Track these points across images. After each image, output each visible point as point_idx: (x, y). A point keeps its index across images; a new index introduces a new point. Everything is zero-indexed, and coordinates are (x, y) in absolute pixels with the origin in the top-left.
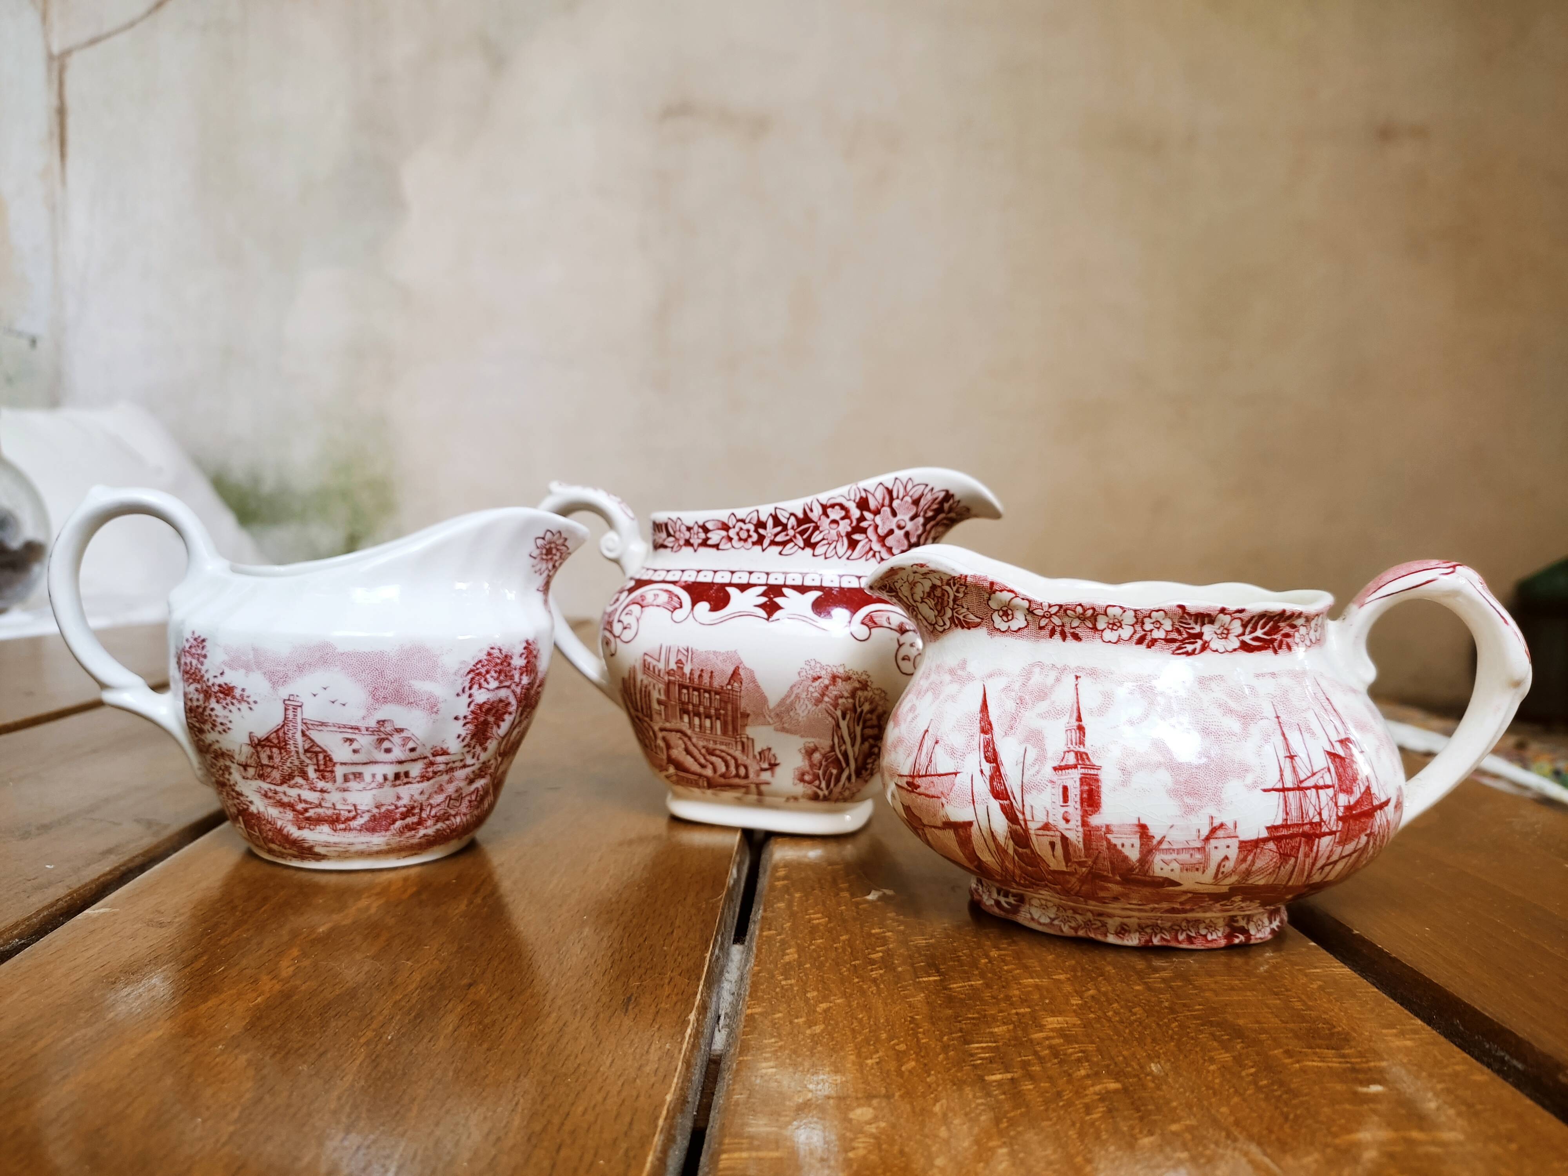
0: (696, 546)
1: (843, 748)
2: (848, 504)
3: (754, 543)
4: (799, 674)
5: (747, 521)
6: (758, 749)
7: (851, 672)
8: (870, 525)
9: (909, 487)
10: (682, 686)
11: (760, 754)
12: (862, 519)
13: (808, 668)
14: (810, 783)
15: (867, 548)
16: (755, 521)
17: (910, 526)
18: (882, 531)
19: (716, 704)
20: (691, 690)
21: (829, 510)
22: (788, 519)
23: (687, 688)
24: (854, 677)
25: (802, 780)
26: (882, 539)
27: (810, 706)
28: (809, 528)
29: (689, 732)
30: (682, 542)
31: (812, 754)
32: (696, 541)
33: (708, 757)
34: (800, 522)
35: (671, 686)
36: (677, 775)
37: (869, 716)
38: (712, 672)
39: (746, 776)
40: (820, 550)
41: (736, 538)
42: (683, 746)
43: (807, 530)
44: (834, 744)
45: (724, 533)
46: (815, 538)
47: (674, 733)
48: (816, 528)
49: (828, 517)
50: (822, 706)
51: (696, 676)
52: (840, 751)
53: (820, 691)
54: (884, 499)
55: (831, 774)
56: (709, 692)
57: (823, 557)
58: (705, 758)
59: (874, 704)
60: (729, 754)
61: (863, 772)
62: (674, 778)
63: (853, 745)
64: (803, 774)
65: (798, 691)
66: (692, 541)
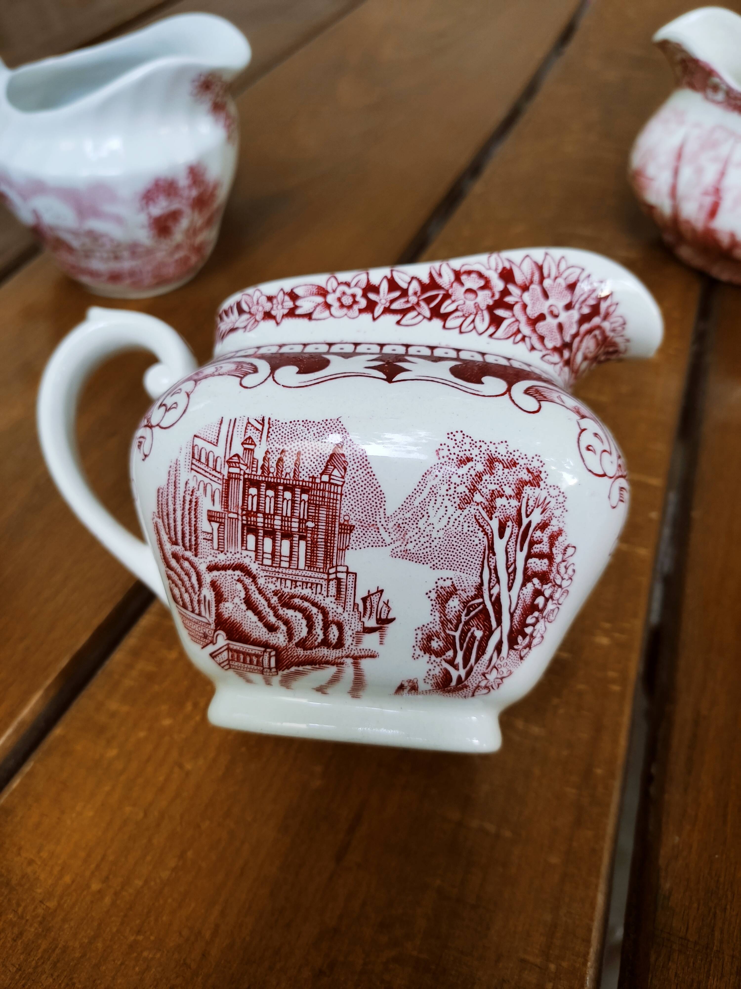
0: (279, 318)
1: (495, 591)
2: (487, 273)
3: (361, 311)
4: (437, 452)
5: (353, 284)
6: (361, 593)
7: (517, 454)
8: (517, 302)
9: (563, 266)
10: (251, 482)
11: (364, 600)
12: (505, 292)
13: (451, 443)
14: (439, 654)
15: (515, 329)
16: (363, 284)
17: (564, 317)
18: (533, 312)
19: (301, 510)
20: (263, 489)
21: (464, 278)
22: (409, 283)
23: (256, 484)
24: (521, 462)
25: (427, 649)
26: (533, 322)
27: (451, 510)
28: (437, 296)
29: (254, 567)
30: (259, 316)
31: (447, 601)
32: (278, 312)
33: (282, 611)
34: (425, 288)
35: (232, 483)
36: (229, 649)
37: (538, 533)
38: (299, 453)
39: (340, 644)
40: (452, 322)
41: (336, 304)
42: (243, 595)
43: (435, 297)
44: (482, 584)
45: (320, 299)
46: (447, 307)
47: (230, 572)
48: (447, 296)
49: (462, 284)
50: (471, 509)
51: (273, 463)
52: (491, 596)
53: (468, 484)
54: (533, 275)
55: (473, 637)
56: (289, 488)
57: (458, 330)
58: (276, 615)
59: (547, 514)
60: (315, 604)
61: (520, 638)
62: (225, 655)
63: (510, 589)
64: (429, 638)
65: (434, 483)
66: (273, 313)
